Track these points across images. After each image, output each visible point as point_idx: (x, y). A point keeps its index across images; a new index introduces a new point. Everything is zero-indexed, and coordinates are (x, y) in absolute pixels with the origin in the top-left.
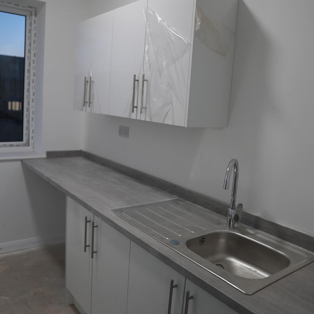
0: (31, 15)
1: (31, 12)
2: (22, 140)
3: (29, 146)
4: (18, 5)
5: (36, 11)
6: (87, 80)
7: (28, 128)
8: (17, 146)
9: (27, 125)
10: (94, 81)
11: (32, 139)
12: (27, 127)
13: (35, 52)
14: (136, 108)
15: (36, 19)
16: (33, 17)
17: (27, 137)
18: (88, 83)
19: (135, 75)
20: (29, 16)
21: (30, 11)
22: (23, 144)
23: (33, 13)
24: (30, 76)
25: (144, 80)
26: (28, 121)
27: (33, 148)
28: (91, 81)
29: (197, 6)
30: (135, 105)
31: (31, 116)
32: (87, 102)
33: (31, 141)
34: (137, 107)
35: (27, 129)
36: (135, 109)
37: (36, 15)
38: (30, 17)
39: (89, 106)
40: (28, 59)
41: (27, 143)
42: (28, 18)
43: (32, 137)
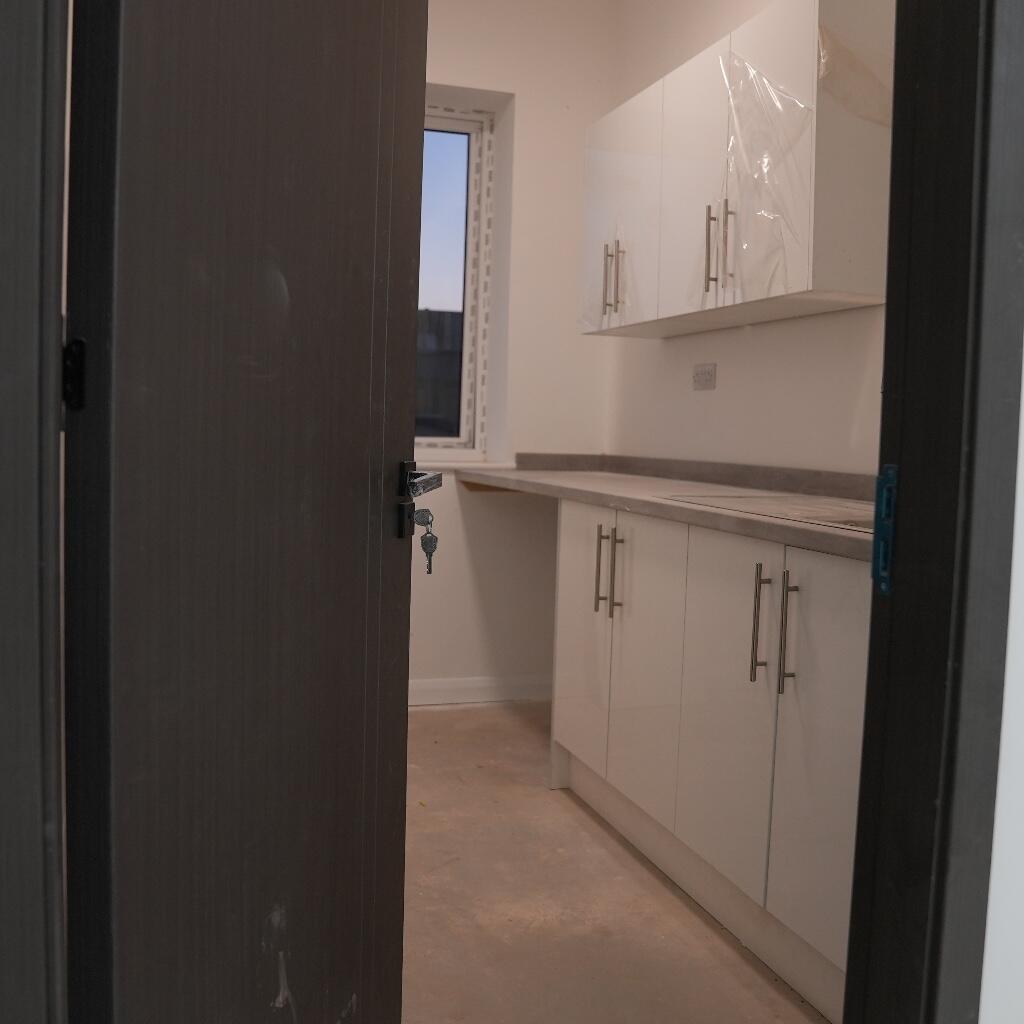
0: (482, 130)
1: (482, 123)
2: (457, 434)
3: (474, 447)
4: (452, 111)
5: (492, 120)
6: (610, 253)
7: (472, 404)
8: (447, 447)
9: (471, 396)
10: (626, 249)
11: (482, 430)
12: (469, 401)
13: (490, 215)
14: (714, 282)
15: (492, 137)
16: (487, 135)
17: (471, 426)
18: (613, 256)
19: (709, 208)
20: (477, 134)
21: (479, 122)
22: (459, 444)
23: (486, 125)
24: (478, 275)
25: (727, 213)
26: (472, 385)
27: (484, 452)
28: (618, 252)
29: (820, 27)
30: (713, 275)
31: (481, 372)
32: (610, 304)
33: (479, 436)
34: (716, 280)
35: (469, 406)
36: (712, 283)
37: (492, 129)
38: (480, 135)
39: (616, 311)
40: (474, 235)
41: (470, 441)
42: (473, 137)
43: (483, 424)
